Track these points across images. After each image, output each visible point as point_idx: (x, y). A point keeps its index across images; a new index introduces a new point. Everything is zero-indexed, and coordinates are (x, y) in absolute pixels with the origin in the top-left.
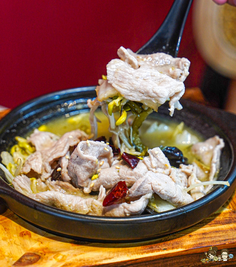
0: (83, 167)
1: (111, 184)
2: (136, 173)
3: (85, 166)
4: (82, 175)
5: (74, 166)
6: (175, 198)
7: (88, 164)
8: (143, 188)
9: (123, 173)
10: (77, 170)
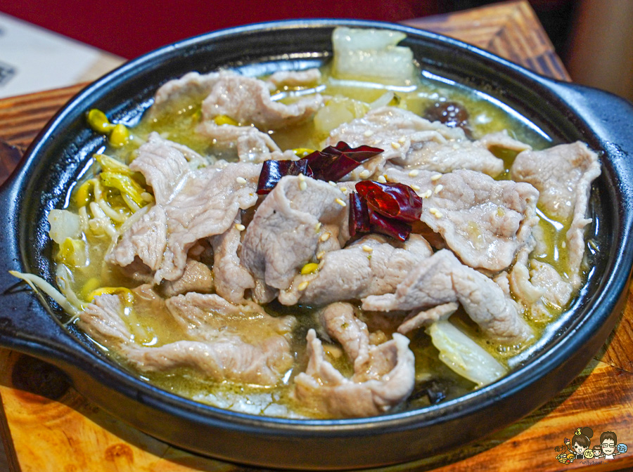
0: (285, 239)
1: (351, 287)
2: (411, 262)
3: (289, 237)
4: (281, 258)
5: (263, 236)
6: (502, 320)
7: (297, 234)
8: (433, 283)
9: (381, 262)
10: (269, 247)
